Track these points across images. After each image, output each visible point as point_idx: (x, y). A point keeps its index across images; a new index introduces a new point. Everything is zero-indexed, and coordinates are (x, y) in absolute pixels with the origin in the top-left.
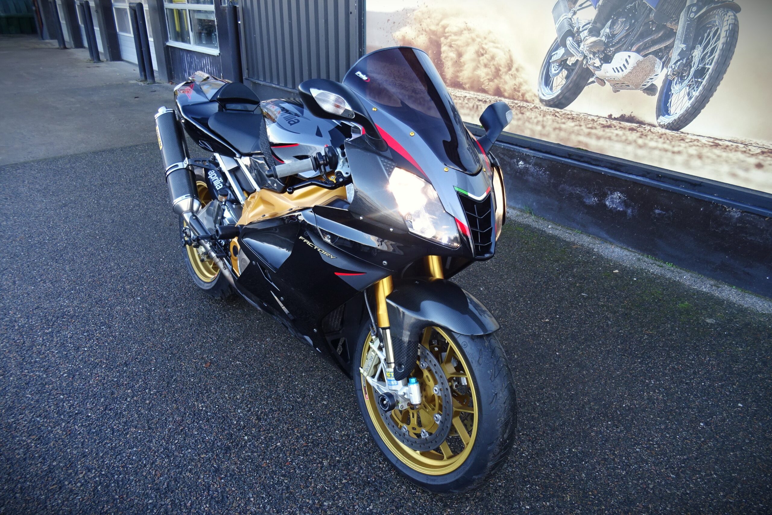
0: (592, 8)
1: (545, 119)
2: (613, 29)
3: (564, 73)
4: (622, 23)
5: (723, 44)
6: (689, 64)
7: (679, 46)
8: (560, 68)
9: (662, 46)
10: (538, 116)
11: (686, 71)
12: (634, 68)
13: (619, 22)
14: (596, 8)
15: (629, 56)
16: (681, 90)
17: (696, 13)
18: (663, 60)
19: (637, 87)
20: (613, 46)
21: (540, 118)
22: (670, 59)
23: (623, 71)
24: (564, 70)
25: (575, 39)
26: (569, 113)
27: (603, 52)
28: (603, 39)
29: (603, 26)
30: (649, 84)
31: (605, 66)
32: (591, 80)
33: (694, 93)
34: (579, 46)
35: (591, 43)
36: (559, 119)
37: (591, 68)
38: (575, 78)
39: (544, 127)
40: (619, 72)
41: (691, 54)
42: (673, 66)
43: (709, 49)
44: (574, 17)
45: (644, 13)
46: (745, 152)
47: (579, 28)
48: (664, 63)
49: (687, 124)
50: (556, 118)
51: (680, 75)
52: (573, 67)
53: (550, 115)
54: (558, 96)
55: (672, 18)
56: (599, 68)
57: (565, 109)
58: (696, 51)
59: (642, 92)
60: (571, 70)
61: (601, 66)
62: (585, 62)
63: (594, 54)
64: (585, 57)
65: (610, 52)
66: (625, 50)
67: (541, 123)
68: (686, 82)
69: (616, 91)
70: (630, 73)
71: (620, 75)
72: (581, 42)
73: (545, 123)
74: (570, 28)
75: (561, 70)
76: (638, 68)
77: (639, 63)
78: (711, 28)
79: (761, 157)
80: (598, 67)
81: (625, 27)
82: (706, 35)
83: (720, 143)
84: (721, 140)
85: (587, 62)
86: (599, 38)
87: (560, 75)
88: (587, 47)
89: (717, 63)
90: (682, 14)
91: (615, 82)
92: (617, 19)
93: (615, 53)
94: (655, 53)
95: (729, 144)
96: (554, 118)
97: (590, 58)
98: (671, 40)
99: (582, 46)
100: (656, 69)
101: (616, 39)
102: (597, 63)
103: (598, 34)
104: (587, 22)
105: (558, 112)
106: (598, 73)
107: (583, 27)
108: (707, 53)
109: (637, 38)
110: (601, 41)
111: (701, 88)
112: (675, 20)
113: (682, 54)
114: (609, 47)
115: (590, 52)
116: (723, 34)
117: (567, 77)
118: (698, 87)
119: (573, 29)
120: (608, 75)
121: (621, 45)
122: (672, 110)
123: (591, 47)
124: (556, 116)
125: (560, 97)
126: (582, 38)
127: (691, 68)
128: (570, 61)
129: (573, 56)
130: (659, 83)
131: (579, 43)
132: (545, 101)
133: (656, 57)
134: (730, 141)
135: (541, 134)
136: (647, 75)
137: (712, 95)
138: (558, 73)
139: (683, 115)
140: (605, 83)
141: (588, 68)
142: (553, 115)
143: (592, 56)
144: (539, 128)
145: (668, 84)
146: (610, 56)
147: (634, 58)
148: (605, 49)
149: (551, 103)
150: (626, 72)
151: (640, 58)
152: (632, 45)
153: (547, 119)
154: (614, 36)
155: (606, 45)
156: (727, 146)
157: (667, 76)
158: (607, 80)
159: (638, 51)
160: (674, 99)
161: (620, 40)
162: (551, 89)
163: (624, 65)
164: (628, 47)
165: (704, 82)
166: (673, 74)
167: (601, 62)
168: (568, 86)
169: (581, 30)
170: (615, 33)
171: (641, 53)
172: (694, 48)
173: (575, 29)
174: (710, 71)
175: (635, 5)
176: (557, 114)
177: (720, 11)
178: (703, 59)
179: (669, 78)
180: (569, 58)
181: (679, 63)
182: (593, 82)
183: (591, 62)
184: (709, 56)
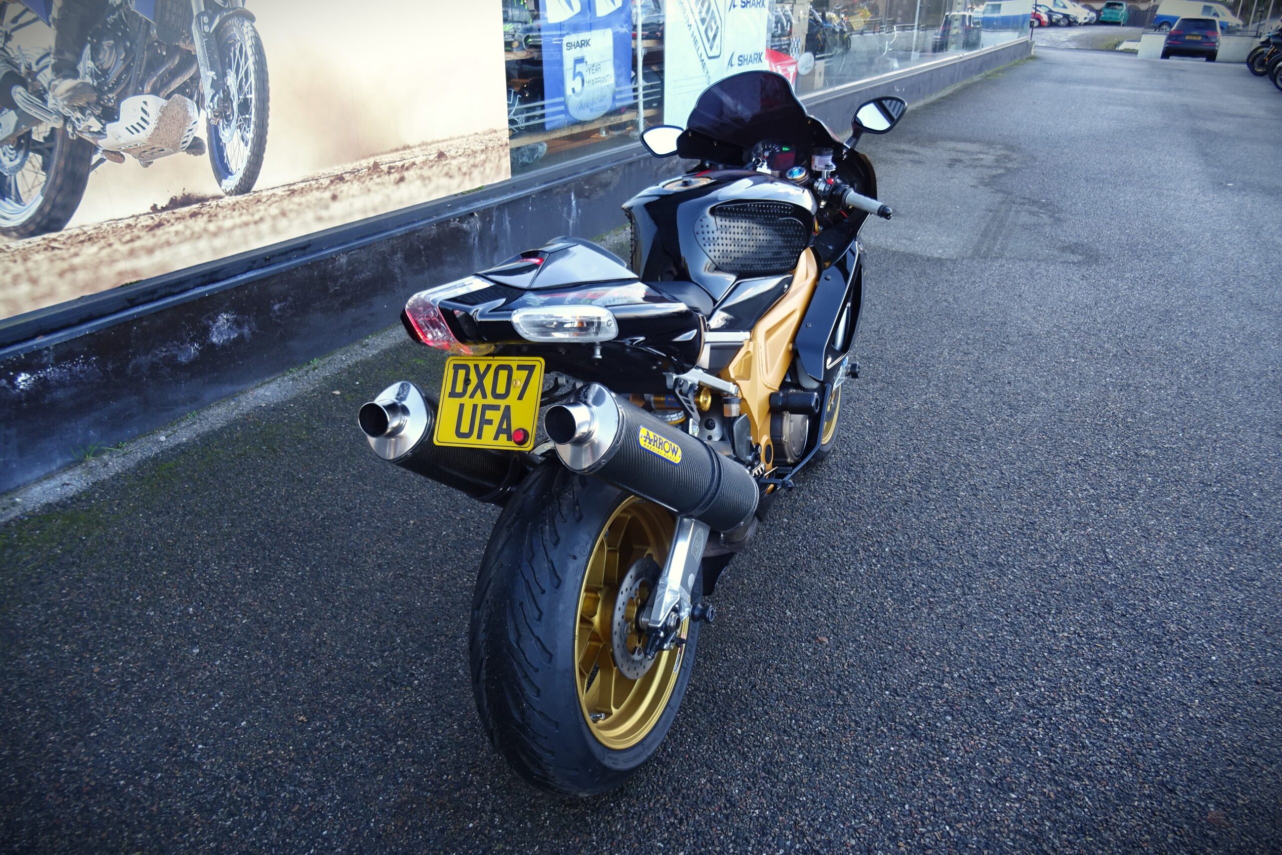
0: (41, 24)
1: (30, 264)
2: (100, 60)
3: (34, 160)
4: (111, 48)
5: (254, 63)
6: (227, 98)
7: (208, 76)
8: (22, 152)
9: (186, 77)
10: (11, 264)
11: (228, 108)
12: (160, 119)
13: (105, 47)
14: (49, 25)
15: (145, 103)
16: (232, 135)
17: (210, 24)
18: (195, 98)
19: (175, 149)
20: (111, 90)
21: (18, 268)
22: (203, 95)
23: (144, 128)
24: (31, 154)
25: (30, 88)
26: (78, 231)
27: (97, 103)
28: (88, 80)
29: (79, 56)
30: (191, 139)
31: (110, 127)
32: (95, 158)
33: (248, 135)
34: (45, 101)
35: (68, 91)
36: (64, 251)
37: (87, 137)
38: (62, 163)
39: (34, 281)
40: (138, 131)
41: (225, 84)
42: (211, 104)
43: (242, 74)
44: (9, 44)
45: (139, 29)
46: (318, 188)
47: (30, 65)
48: (197, 103)
49: (255, 179)
50: (56, 251)
51: (223, 114)
52: (50, 145)
53: (38, 252)
54: (41, 209)
55: (183, 34)
56: (101, 133)
57: (67, 227)
58: (228, 77)
59: (185, 153)
60: (46, 152)
61: (104, 129)
62: (70, 130)
63: (82, 110)
64: (66, 119)
65: (109, 100)
66: (136, 93)
67: (25, 276)
68: (234, 123)
69: (147, 165)
70: (157, 129)
71: (142, 137)
72: (46, 92)
73: (34, 274)
74: (10, 68)
75: (26, 155)
76: (165, 118)
77: (164, 111)
78: (233, 44)
79: (332, 187)
80: (99, 133)
81: (118, 54)
82: (232, 54)
83: (295, 187)
84: (294, 184)
85: (74, 128)
86: (79, 80)
87: (28, 165)
88: (63, 100)
89: (256, 89)
90: (194, 27)
91: (139, 151)
92: (99, 42)
93: (119, 101)
94: (181, 90)
95: (302, 185)
96: (49, 254)
97: (78, 119)
98: (194, 68)
99: (51, 101)
100: (191, 114)
101: (112, 79)
102: (96, 126)
103: (75, 74)
104: (42, 53)
105: (55, 240)
106: (103, 143)
107: (37, 63)
108: (242, 79)
109: (145, 70)
110: (85, 85)
111: (252, 126)
112: (188, 37)
113: (214, 85)
114: (105, 93)
115: (73, 108)
116: (250, 52)
117: (45, 167)
118: (249, 127)
119: (19, 69)
120: (122, 141)
121: (123, 86)
122: (232, 166)
123: (70, 99)
124: (53, 248)
125: (47, 209)
126: (46, 85)
127: (232, 103)
128: (39, 134)
129: (41, 122)
130: (202, 133)
131: (41, 94)
132: (15, 229)
133: (184, 95)
134: (302, 182)
135: (34, 299)
136: (182, 126)
137: (266, 133)
138: (21, 165)
139: (247, 169)
140: (122, 156)
141: (80, 140)
142: (45, 249)
143: (79, 115)
144: (24, 288)
145: (213, 132)
146: (112, 108)
147: (154, 104)
148: (99, 98)
149: (32, 227)
150: (150, 128)
151: (164, 102)
152: (142, 83)
153: (36, 262)
154: (105, 72)
155: (99, 90)
156: (303, 189)
157: (208, 120)
158: (124, 151)
159: (155, 92)
160: (229, 151)
161: (119, 78)
162: (19, 200)
163: (142, 119)
164: (137, 88)
165: (253, 119)
166: (215, 116)
167: (101, 122)
168: (54, 183)
169: (35, 68)
170: (105, 66)
171: (162, 94)
172: (225, 75)
173: (23, 69)
174: (253, 101)
175: (120, 16)
176: (54, 244)
177: (234, 21)
178: (240, 88)
179: (213, 122)
180: (34, 128)
181: (216, 99)
182: (101, 161)
183: (82, 126)
184: (246, 82)
